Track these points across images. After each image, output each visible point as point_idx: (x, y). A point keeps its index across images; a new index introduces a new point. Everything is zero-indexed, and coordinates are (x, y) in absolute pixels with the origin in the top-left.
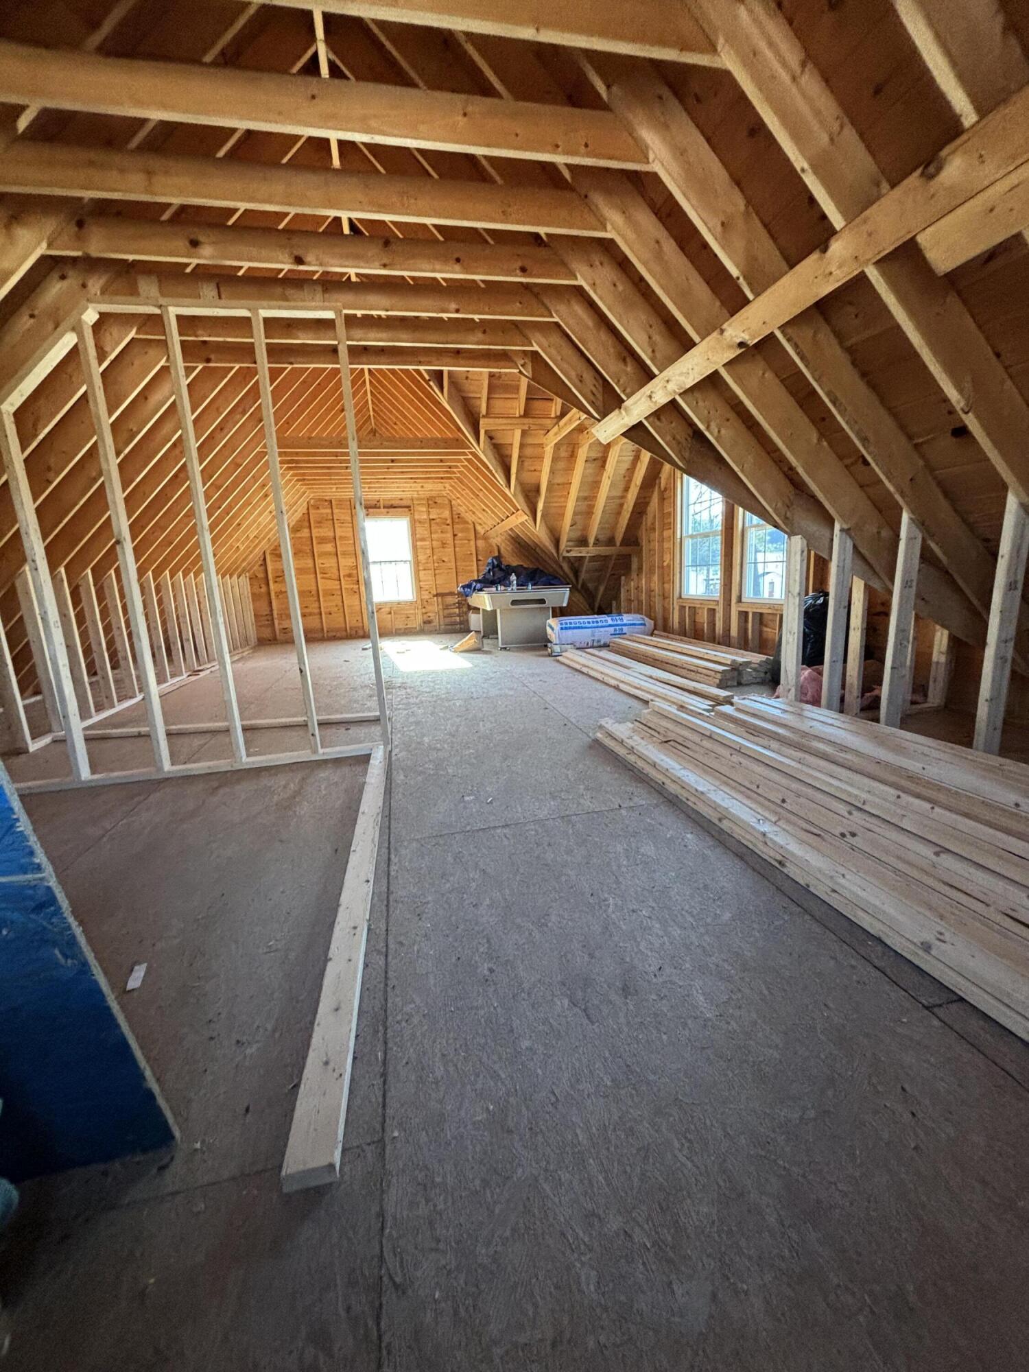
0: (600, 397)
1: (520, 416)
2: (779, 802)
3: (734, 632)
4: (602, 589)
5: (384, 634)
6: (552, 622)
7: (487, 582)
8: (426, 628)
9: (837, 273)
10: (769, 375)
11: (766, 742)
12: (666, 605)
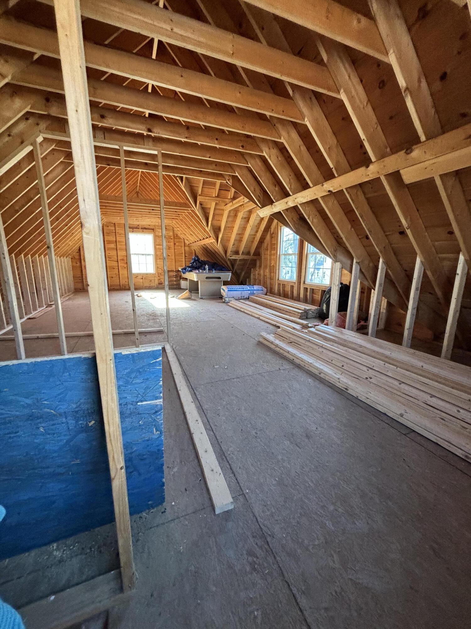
0: (262, 198)
1: (216, 197)
2: (341, 366)
3: (302, 296)
4: (243, 273)
5: (136, 289)
6: (223, 287)
7: (193, 268)
8: (159, 287)
9: (371, 176)
10: (335, 202)
11: (332, 343)
12: (272, 283)
